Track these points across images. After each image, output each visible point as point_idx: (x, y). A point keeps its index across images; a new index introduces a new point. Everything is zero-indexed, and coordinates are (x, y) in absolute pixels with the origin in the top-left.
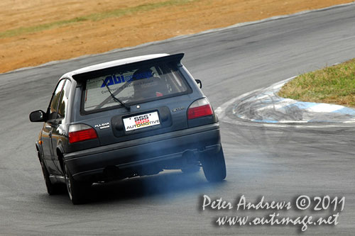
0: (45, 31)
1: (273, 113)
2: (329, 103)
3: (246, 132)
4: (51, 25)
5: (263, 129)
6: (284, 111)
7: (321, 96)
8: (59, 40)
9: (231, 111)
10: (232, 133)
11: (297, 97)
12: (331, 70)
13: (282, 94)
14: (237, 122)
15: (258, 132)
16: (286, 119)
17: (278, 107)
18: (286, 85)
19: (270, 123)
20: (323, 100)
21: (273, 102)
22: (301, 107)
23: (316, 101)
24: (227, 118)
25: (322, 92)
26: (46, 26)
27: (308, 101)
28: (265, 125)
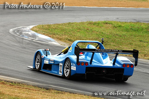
1: (27, 35)
2: (46, 35)
3: (18, 39)
5: (23, 39)
6: (31, 35)
7: (44, 33)
9: (15, 31)
10: (13, 38)
11: (36, 31)
13: (32, 29)
14: (16, 35)
15: (21, 40)
16: (31, 38)
17: (30, 33)
18: (34, 27)
19: (26, 38)
20: (44, 34)
21: (28, 31)
22: (37, 35)
23: (42, 34)
24: (13, 33)
25: (44, 32)
27: (39, 33)
28: (24, 38)
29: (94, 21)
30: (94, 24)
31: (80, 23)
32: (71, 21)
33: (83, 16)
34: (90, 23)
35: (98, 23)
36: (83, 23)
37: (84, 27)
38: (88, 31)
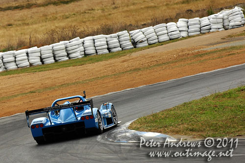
0: (15, 98)
1: (125, 137)
2: (153, 132)
3: (112, 147)
4: (18, 95)
5: (120, 145)
6: (130, 136)
7: (149, 128)
8: (22, 103)
9: (105, 137)
10: (105, 148)
11: (137, 129)
12: (154, 116)
13: (130, 128)
14: (107, 143)
15: (117, 148)
16: (132, 140)
17: (128, 134)
18: (132, 123)
19: (124, 142)
20: (150, 131)
21: (126, 132)
22: (139, 134)
23: (147, 131)
24: (102, 140)
25: (150, 127)
26: (15, 96)
27: (143, 131)
28: (121, 144)
29: (222, 92)
30: (224, 95)
31: (201, 100)
32: (187, 101)
33: (203, 88)
34: (217, 96)
35: (229, 93)
36: (206, 99)
37: (209, 105)
38: (217, 109)
